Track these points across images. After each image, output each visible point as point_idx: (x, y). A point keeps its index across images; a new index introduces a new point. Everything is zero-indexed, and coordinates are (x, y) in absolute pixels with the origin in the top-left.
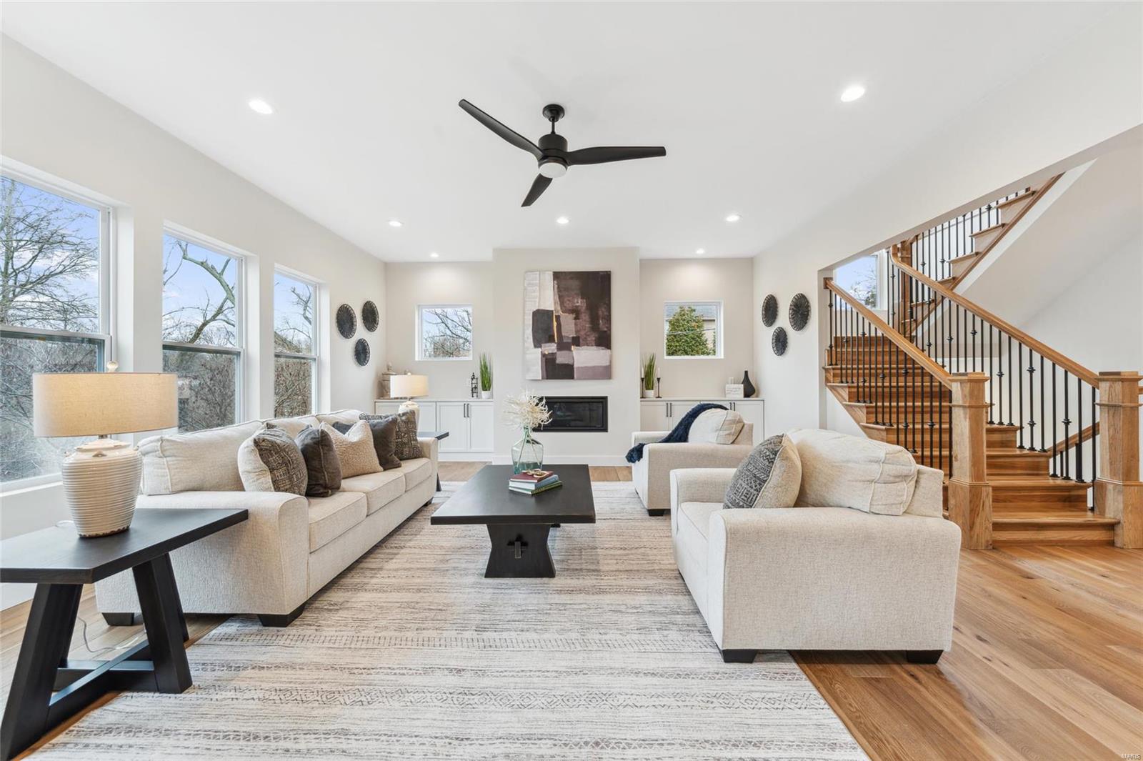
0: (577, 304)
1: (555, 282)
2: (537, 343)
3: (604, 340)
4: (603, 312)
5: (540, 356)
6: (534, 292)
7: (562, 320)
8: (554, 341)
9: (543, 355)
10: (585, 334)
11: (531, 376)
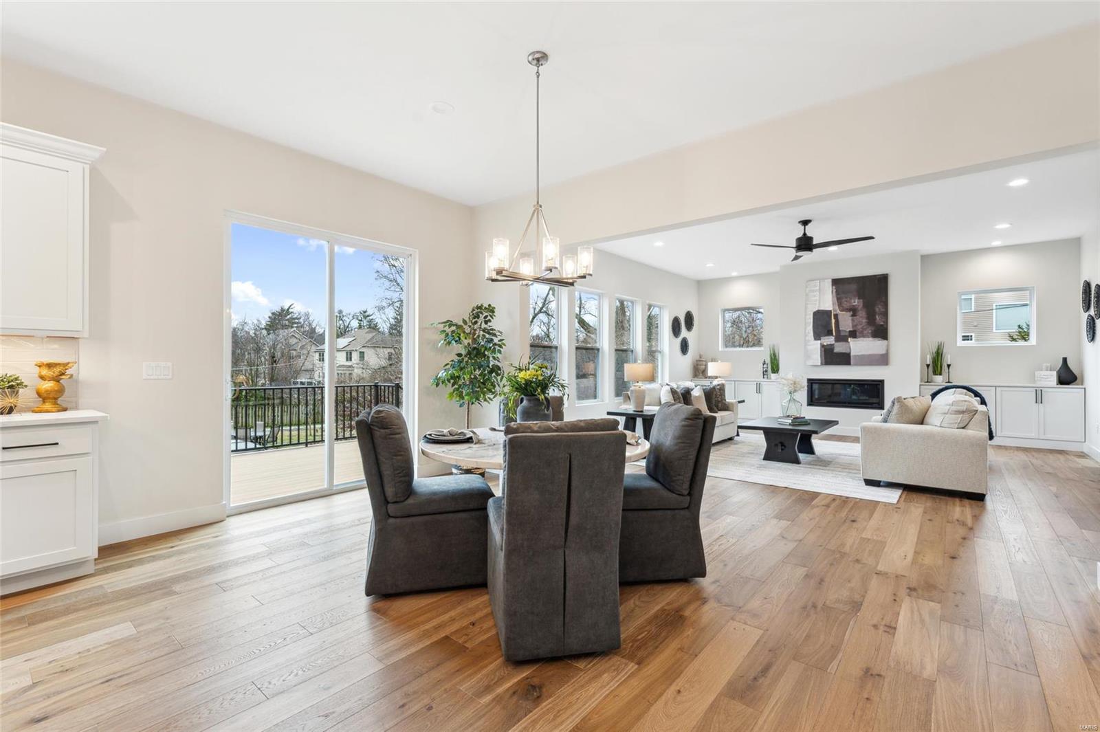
0: (854, 304)
1: (834, 287)
2: (817, 336)
3: (881, 332)
4: (880, 309)
5: (819, 346)
6: (815, 296)
7: (840, 318)
8: (832, 335)
9: (822, 346)
10: (862, 328)
11: (811, 363)
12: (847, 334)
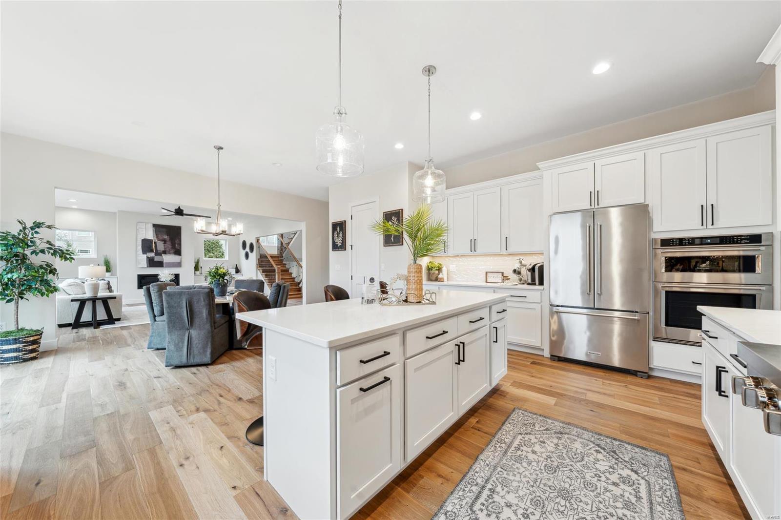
0: (165, 238)
1: (154, 228)
2: (144, 252)
3: (178, 252)
4: (177, 242)
5: (146, 257)
6: (143, 231)
7: (157, 243)
8: (153, 252)
9: (148, 257)
10: (169, 250)
11: (141, 266)
12: (161, 252)
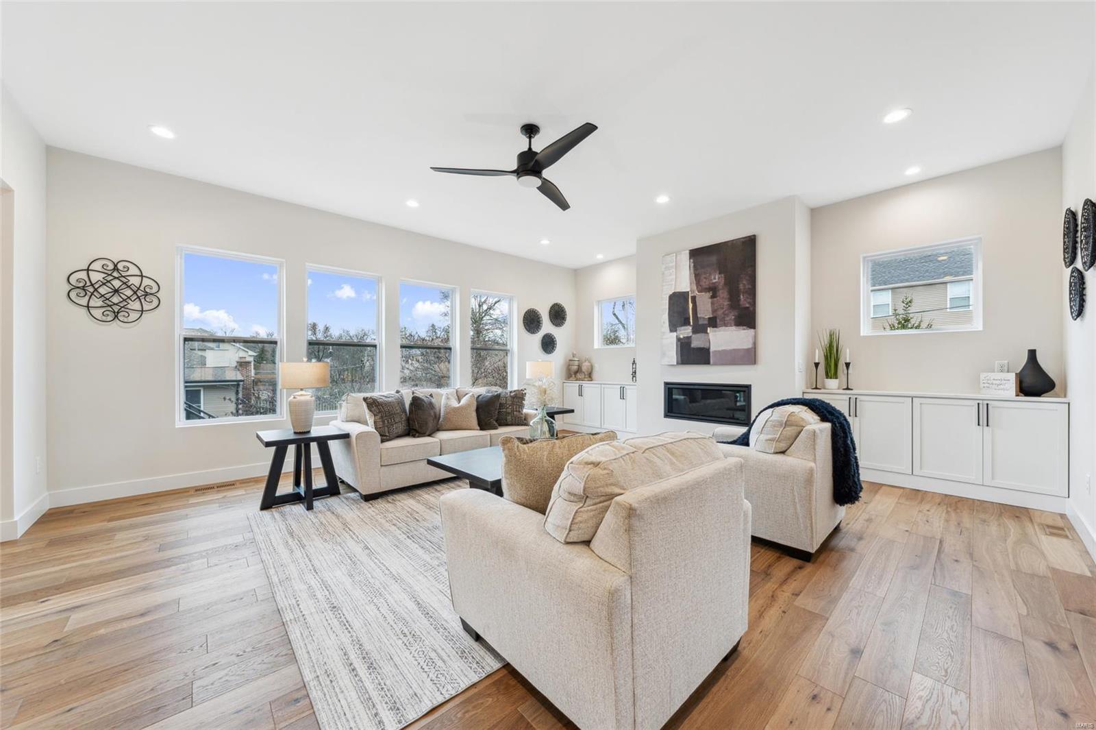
0: (714, 281)
1: (692, 261)
2: (673, 328)
3: (747, 319)
5: (675, 340)
6: (671, 275)
7: (698, 300)
8: (689, 324)
9: (679, 339)
10: (723, 313)
11: (666, 361)
12: (706, 322)
